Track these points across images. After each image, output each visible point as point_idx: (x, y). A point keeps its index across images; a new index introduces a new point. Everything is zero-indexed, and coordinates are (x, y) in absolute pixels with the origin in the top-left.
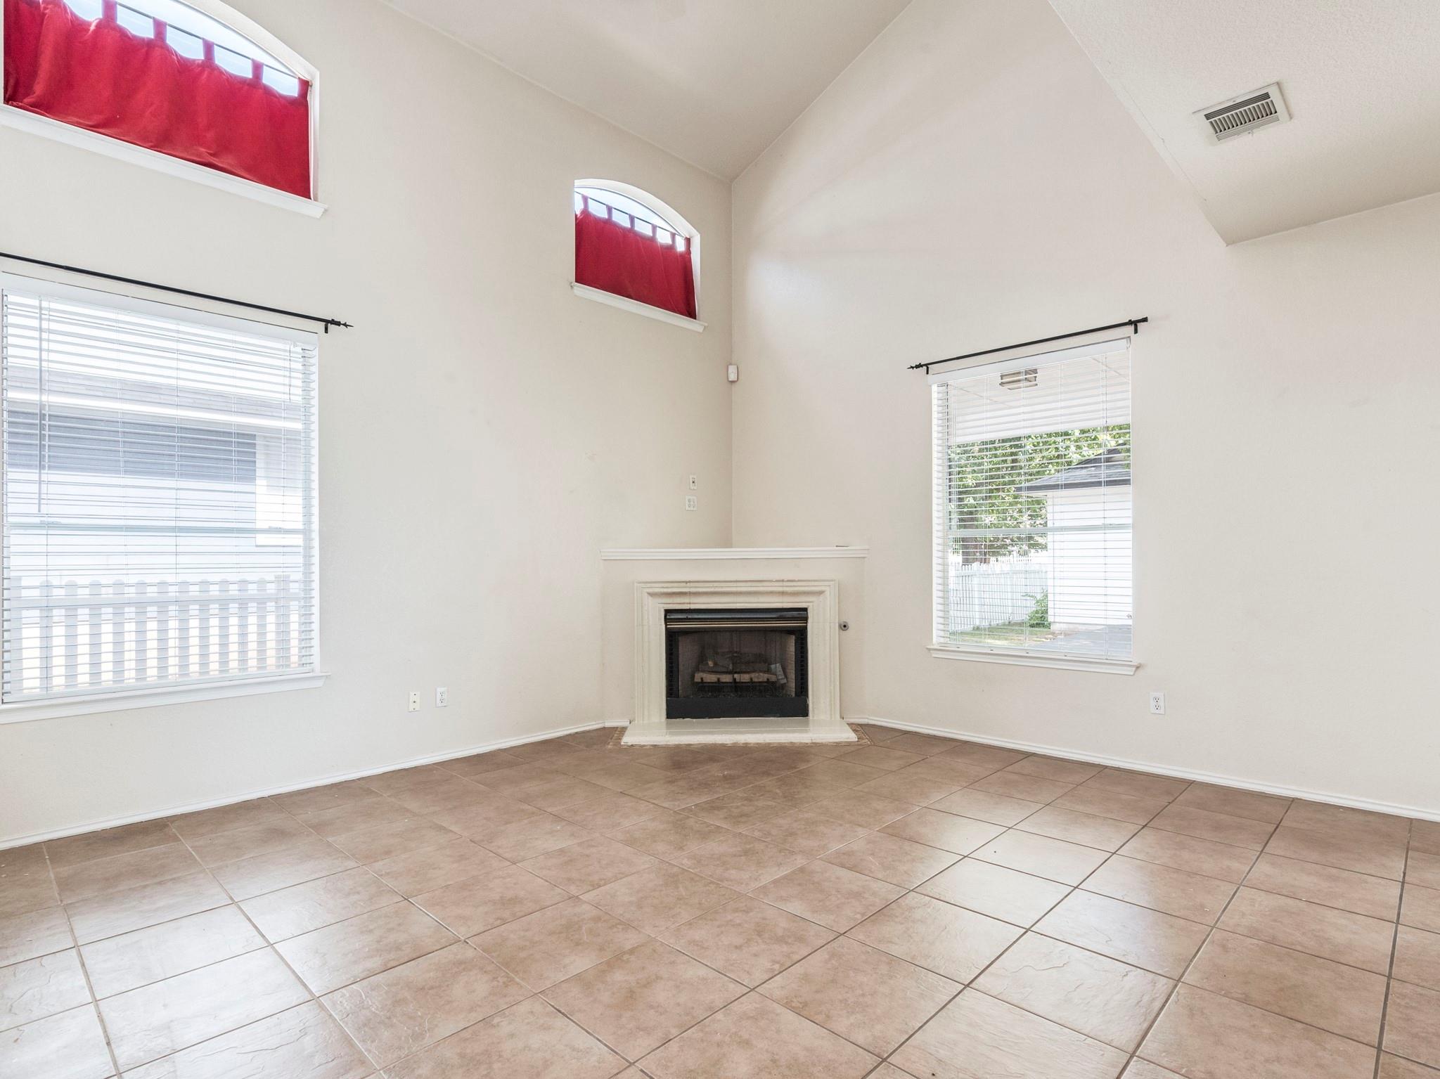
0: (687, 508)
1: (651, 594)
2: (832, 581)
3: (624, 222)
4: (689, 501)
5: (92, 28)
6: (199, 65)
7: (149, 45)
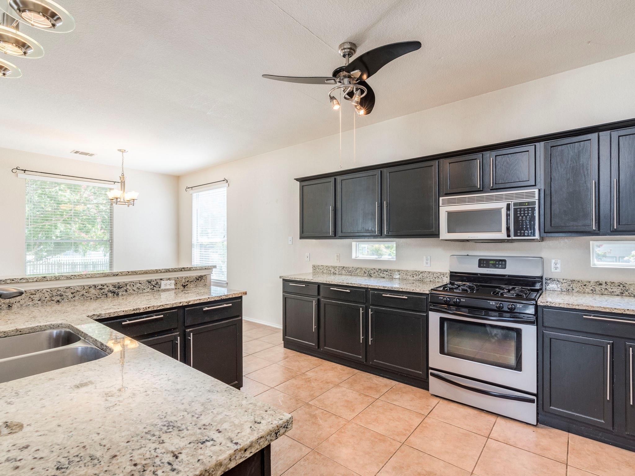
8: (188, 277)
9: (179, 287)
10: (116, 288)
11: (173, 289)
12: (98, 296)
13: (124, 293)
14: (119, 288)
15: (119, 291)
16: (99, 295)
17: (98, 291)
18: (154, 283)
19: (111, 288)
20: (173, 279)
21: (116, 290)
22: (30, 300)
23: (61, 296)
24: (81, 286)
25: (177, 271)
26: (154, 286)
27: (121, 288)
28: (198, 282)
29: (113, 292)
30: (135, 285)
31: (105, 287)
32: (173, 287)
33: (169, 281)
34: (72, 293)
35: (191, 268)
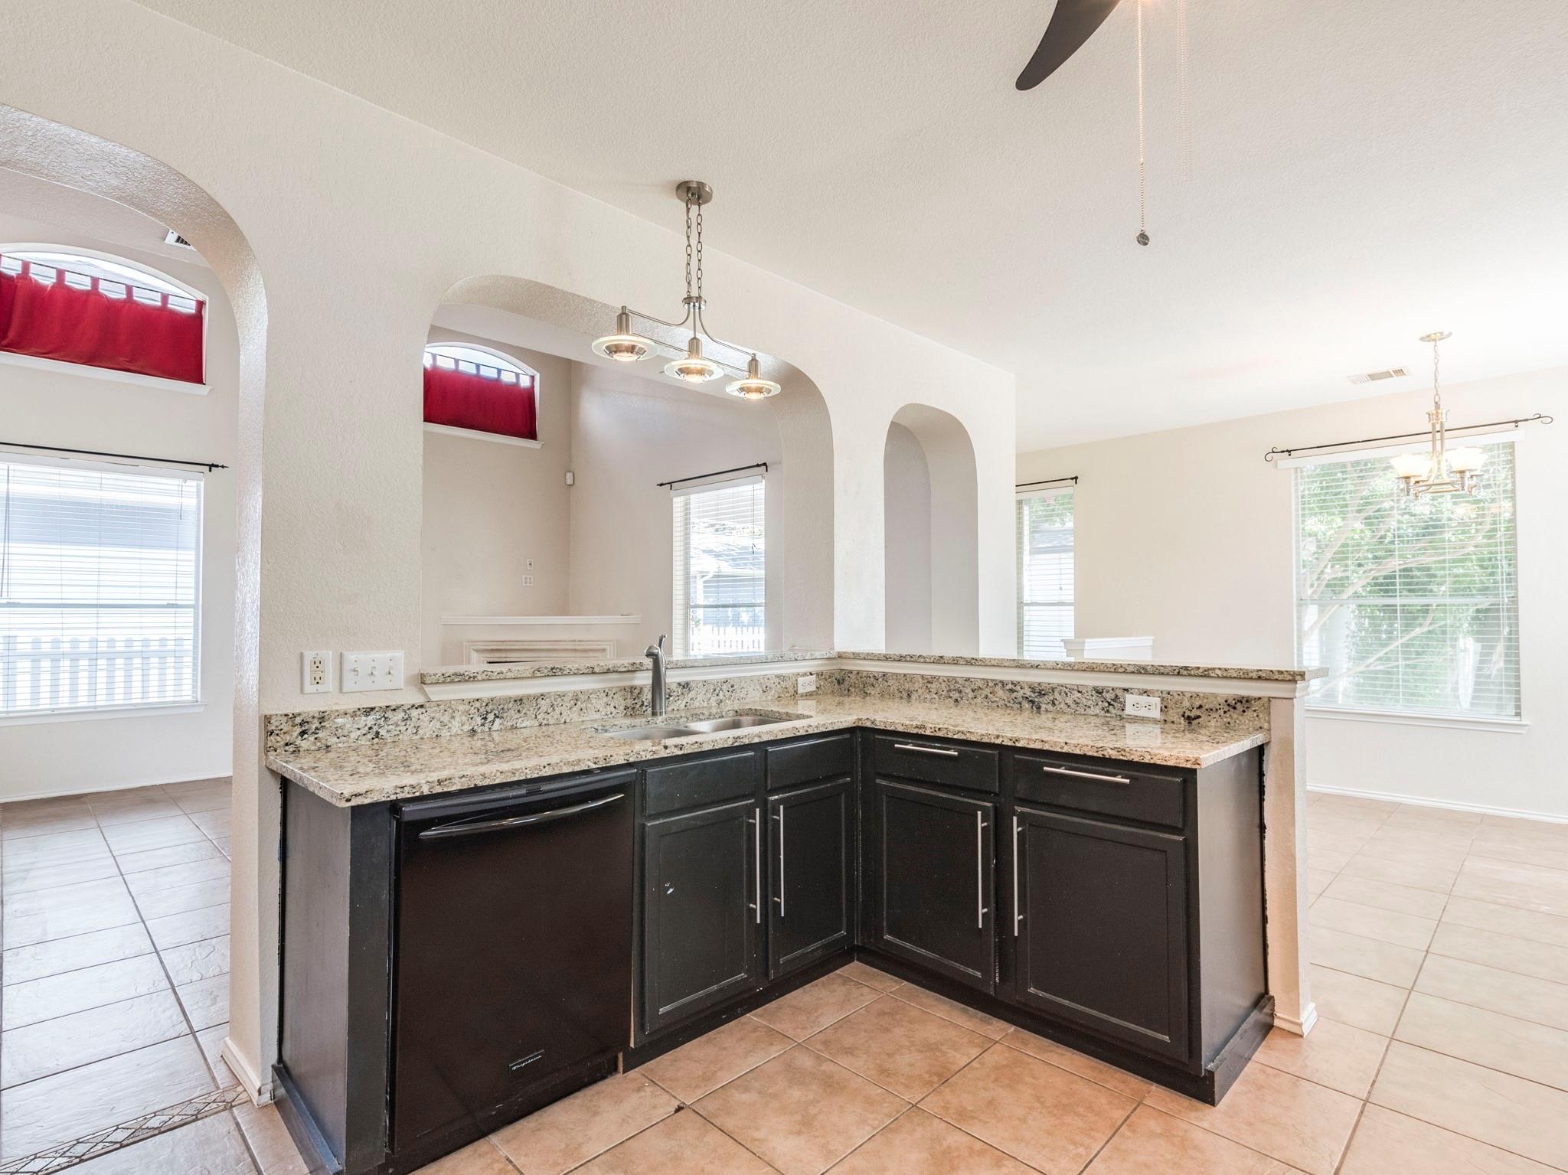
0: (524, 584)
1: (477, 651)
2: (611, 641)
3: (471, 370)
4: (526, 578)
5: (49, 288)
6: (122, 302)
7: (86, 294)
8: (1202, 695)
9: (1174, 720)
10: (1035, 693)
11: (1155, 721)
12: (1008, 704)
13: (1050, 707)
14: (1041, 694)
15: (1041, 700)
16: (1009, 702)
17: (1008, 694)
18: (1109, 696)
19: (1028, 693)
20: (1157, 694)
21: (1036, 697)
22: (927, 691)
23: (960, 692)
24: (984, 679)
25: (1168, 674)
26: (1109, 704)
27: (1044, 694)
28: (1235, 716)
29: (1031, 701)
30: (1069, 694)
31: (1018, 688)
32: (1156, 714)
33: (1144, 697)
34: (973, 691)
35: (1209, 669)
